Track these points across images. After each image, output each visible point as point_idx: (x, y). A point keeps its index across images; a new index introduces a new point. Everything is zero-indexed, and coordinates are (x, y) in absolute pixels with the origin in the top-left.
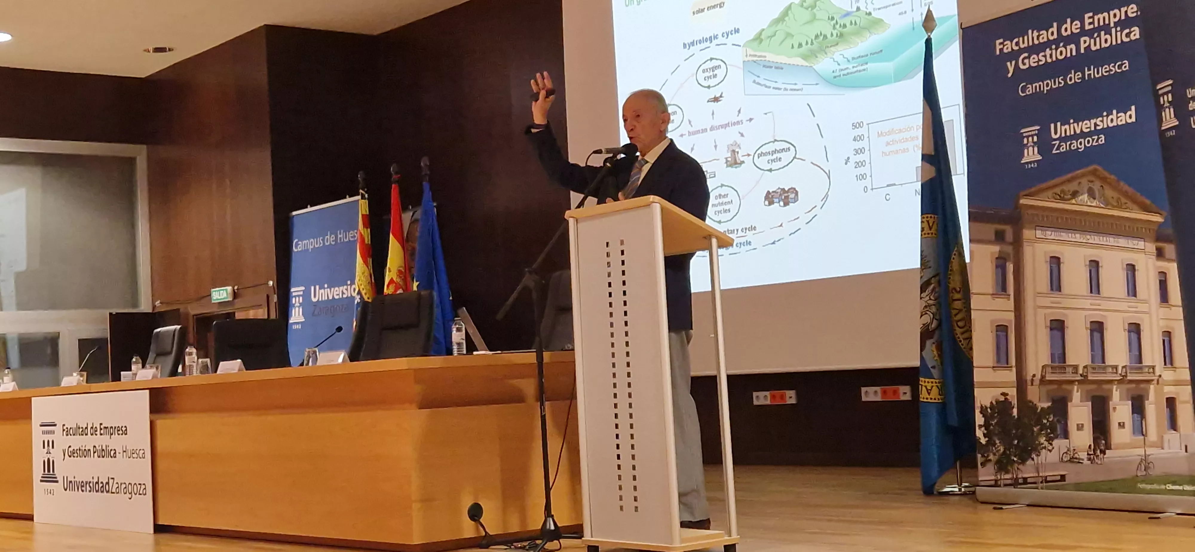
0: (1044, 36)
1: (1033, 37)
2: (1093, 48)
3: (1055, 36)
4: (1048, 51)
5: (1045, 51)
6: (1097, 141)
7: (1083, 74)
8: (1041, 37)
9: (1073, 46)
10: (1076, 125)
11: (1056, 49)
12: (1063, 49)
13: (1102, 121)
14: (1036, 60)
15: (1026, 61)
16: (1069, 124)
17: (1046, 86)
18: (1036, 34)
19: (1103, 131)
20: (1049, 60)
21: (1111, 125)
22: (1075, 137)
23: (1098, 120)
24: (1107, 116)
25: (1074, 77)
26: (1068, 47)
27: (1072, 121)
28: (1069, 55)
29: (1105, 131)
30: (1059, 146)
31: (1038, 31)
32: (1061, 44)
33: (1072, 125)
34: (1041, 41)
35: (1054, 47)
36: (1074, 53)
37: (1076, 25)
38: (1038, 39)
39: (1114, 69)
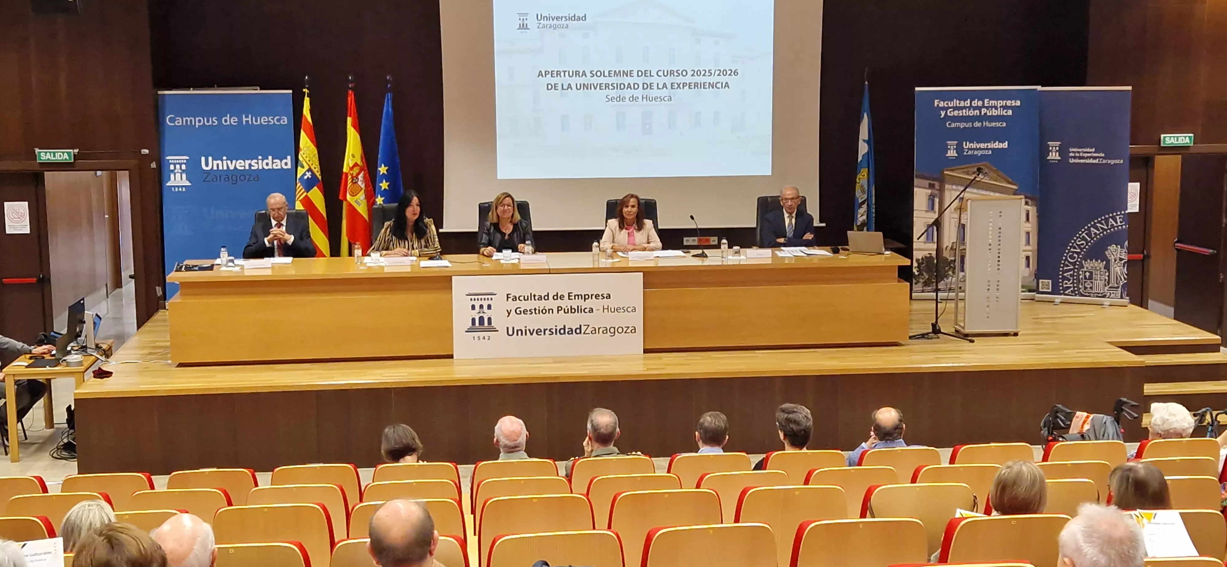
0: (962, 104)
1: (956, 103)
2: (988, 114)
3: (969, 105)
4: (964, 111)
5: (962, 110)
6: (988, 152)
7: (983, 124)
8: (961, 104)
9: (978, 111)
10: (977, 144)
11: (969, 110)
12: (973, 112)
13: (991, 145)
14: (957, 113)
15: (952, 113)
16: (974, 144)
17: (962, 125)
18: (958, 102)
19: (990, 149)
20: (964, 114)
21: (995, 147)
22: (977, 149)
23: (989, 144)
24: (994, 143)
25: (977, 124)
26: (976, 111)
27: (975, 142)
28: (975, 114)
29: (993, 150)
30: (967, 152)
31: (960, 100)
32: (972, 109)
33: (975, 145)
34: (961, 105)
35: (967, 109)
36: (978, 114)
37: (980, 103)
38: (959, 104)
39: (998, 124)
